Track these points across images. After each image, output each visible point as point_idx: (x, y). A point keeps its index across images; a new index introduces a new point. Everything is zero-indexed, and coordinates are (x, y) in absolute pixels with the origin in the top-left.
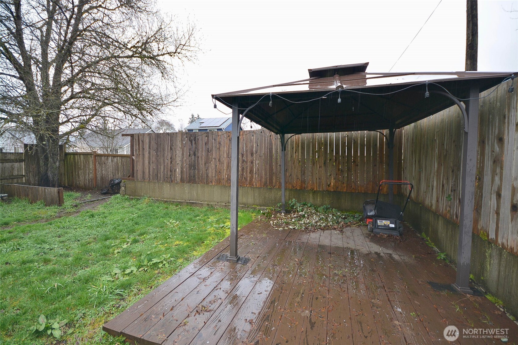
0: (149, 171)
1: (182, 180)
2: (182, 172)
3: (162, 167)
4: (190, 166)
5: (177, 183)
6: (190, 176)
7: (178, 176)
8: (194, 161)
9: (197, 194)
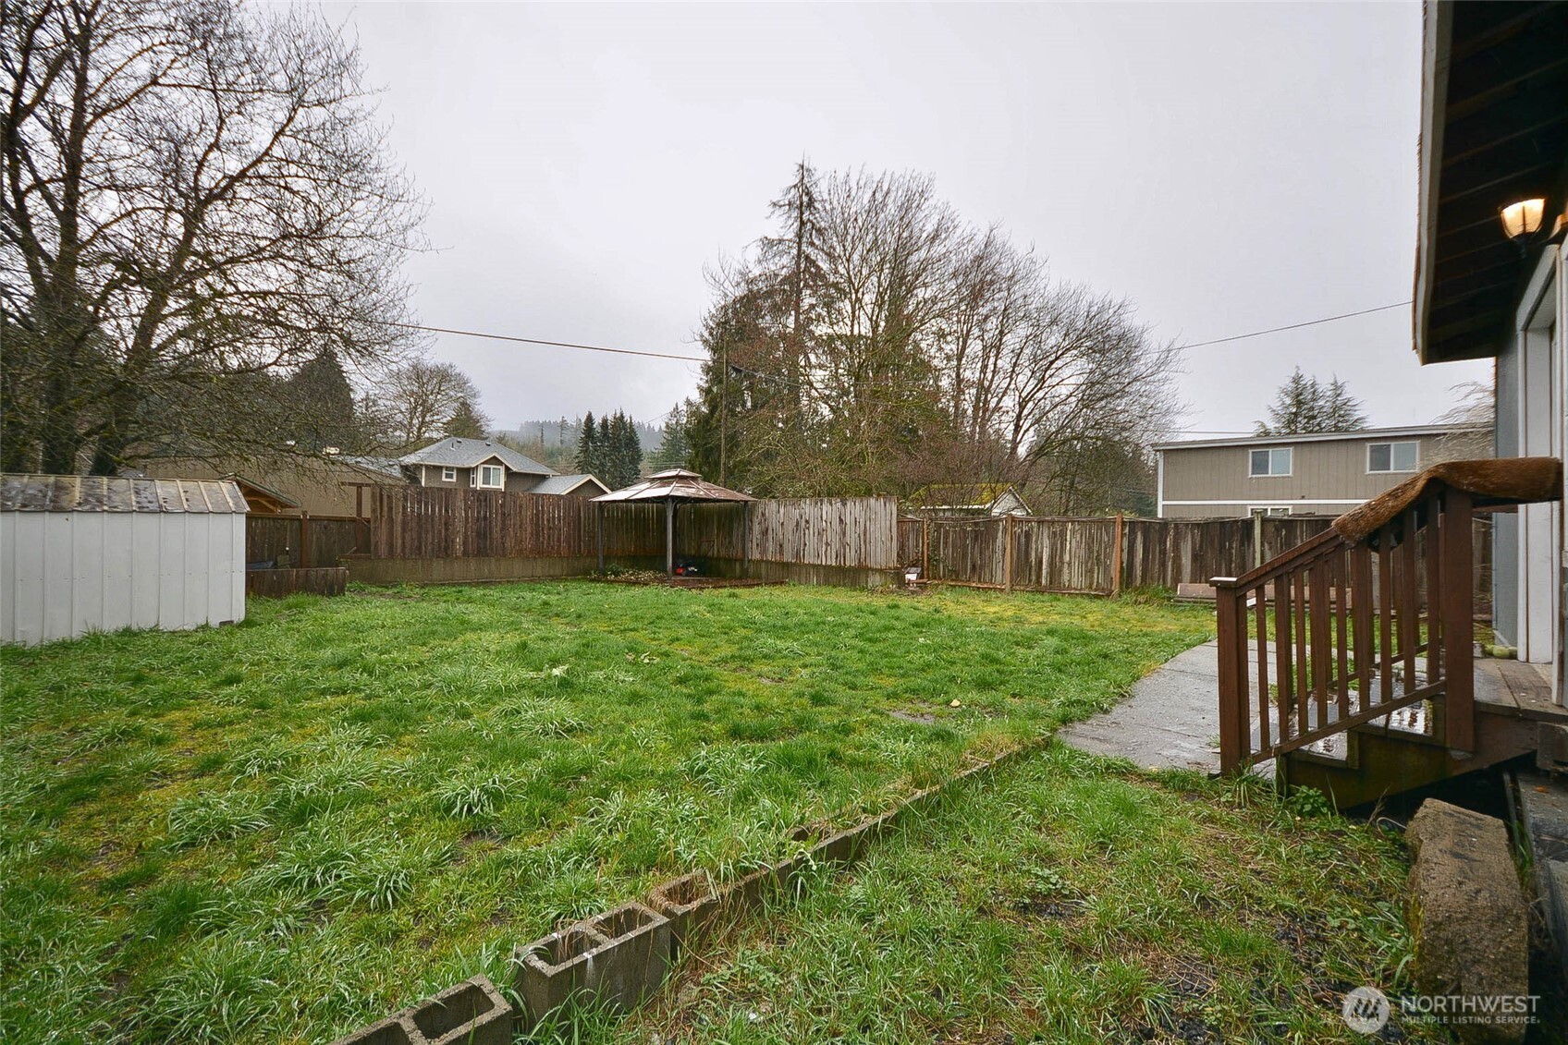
0: (403, 543)
1: (465, 553)
2: (465, 544)
3: (430, 536)
4: (478, 534)
5: (457, 558)
6: (479, 548)
7: (459, 547)
8: (485, 527)
9: (489, 570)
